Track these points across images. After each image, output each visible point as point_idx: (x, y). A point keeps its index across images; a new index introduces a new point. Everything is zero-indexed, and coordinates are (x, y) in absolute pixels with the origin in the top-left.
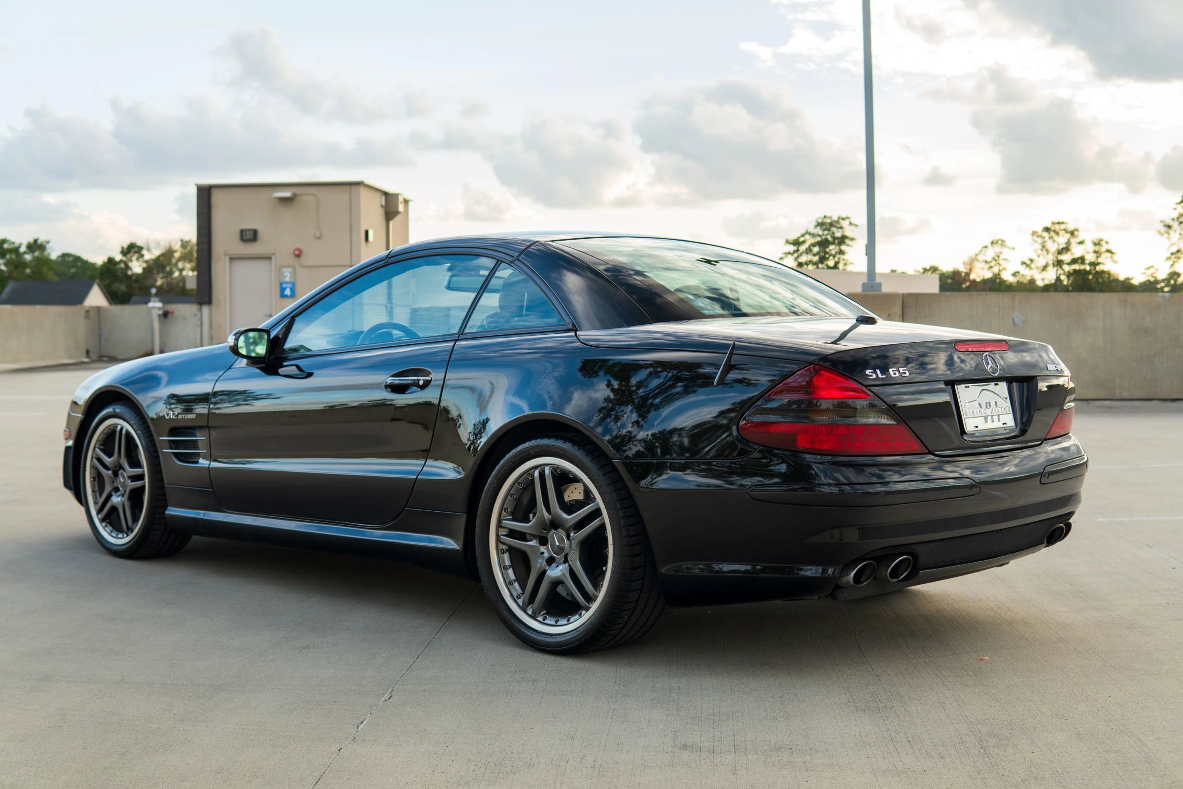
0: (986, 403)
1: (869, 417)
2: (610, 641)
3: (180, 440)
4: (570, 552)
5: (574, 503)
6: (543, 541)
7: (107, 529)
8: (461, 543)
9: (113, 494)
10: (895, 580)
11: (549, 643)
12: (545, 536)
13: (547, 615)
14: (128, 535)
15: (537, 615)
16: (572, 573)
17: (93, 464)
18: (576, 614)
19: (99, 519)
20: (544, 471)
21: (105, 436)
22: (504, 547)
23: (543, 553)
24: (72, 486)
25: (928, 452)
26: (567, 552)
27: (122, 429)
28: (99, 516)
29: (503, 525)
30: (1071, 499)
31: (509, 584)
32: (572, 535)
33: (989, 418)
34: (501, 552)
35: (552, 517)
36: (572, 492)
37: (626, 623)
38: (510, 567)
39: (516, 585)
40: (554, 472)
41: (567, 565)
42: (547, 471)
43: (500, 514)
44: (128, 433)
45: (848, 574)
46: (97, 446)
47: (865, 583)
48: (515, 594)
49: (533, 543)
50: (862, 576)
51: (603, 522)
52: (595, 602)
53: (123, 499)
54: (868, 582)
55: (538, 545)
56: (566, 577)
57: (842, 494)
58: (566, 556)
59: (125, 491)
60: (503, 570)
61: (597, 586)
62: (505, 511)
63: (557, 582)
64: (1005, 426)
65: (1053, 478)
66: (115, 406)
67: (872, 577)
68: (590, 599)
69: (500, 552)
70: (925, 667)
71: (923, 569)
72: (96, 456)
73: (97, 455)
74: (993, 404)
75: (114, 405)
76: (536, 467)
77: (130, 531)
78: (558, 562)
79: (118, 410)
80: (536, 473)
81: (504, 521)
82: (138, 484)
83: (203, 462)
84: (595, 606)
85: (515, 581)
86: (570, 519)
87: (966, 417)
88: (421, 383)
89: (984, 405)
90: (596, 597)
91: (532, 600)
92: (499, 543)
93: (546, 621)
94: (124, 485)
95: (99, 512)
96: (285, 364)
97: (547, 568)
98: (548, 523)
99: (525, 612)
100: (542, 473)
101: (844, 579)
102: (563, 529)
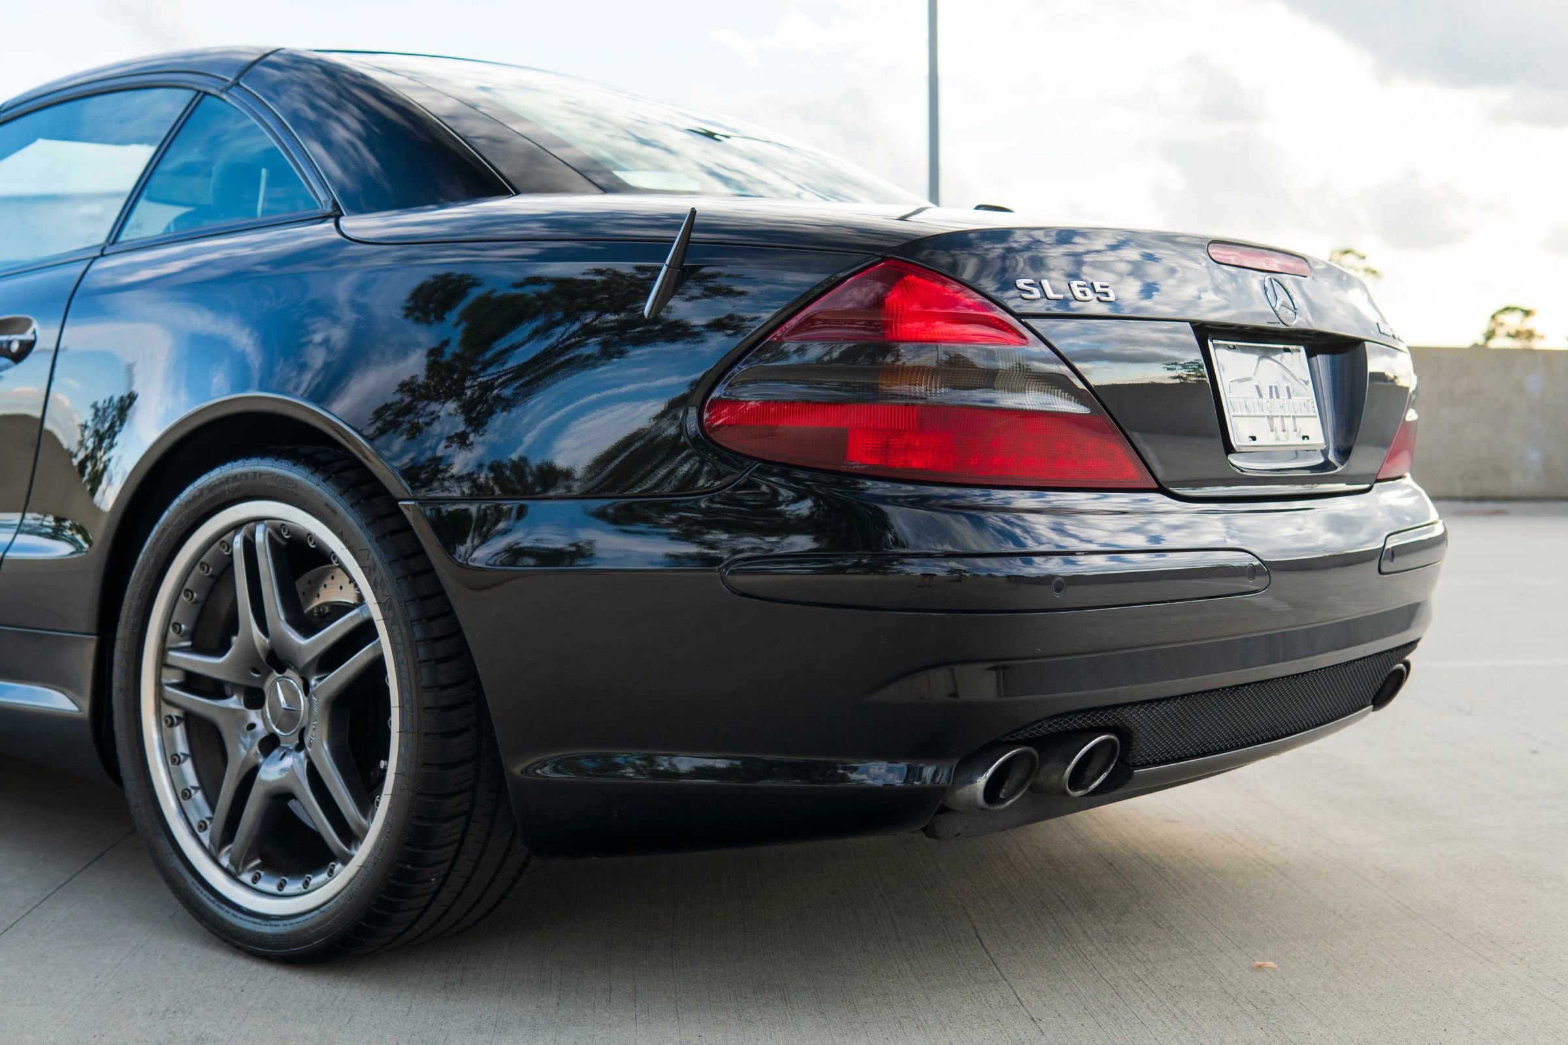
0: (1271, 387)
1: (1021, 390)
2: (400, 935)
4: (309, 723)
5: (327, 610)
6: (255, 699)
8: (86, 702)
10: (1080, 793)
11: (261, 936)
12: (258, 686)
13: (261, 870)
15: (240, 869)
16: (313, 772)
18: (322, 870)
20: (253, 535)
22: (175, 713)
23: (252, 726)
25: (1156, 486)
26: (305, 723)
29: (169, 661)
31: (183, 795)
32: (313, 682)
33: (1277, 422)
34: (166, 721)
35: (271, 643)
36: (326, 586)
37: (436, 893)
38: (187, 755)
39: (198, 796)
40: (275, 537)
41: (302, 755)
42: (260, 537)
43: (164, 637)
45: (972, 782)
47: (1010, 802)
48: (195, 820)
49: (234, 702)
50: (1004, 784)
51: (378, 653)
52: (361, 843)
54: (1016, 798)
55: (242, 707)
56: (300, 783)
57: (960, 580)
58: (301, 734)
60: (170, 762)
61: (366, 804)
62: (175, 629)
63: (281, 798)
64: (1306, 441)
65: (1400, 562)
67: (1027, 786)
68: (351, 837)
69: (167, 723)
70: (1138, 990)
71: (1143, 766)
74: (1283, 393)
76: (236, 527)
78: (285, 748)
80: (237, 543)
81: (172, 654)
84: (361, 853)
85: (195, 788)
86: (309, 646)
87: (1232, 413)
88: (15, 347)
89: (1266, 391)
90: (365, 831)
91: (228, 832)
92: (163, 704)
93: (261, 885)
97: (261, 760)
98: (263, 657)
99: (216, 861)
100: (251, 539)
101: (964, 792)
102: (296, 669)
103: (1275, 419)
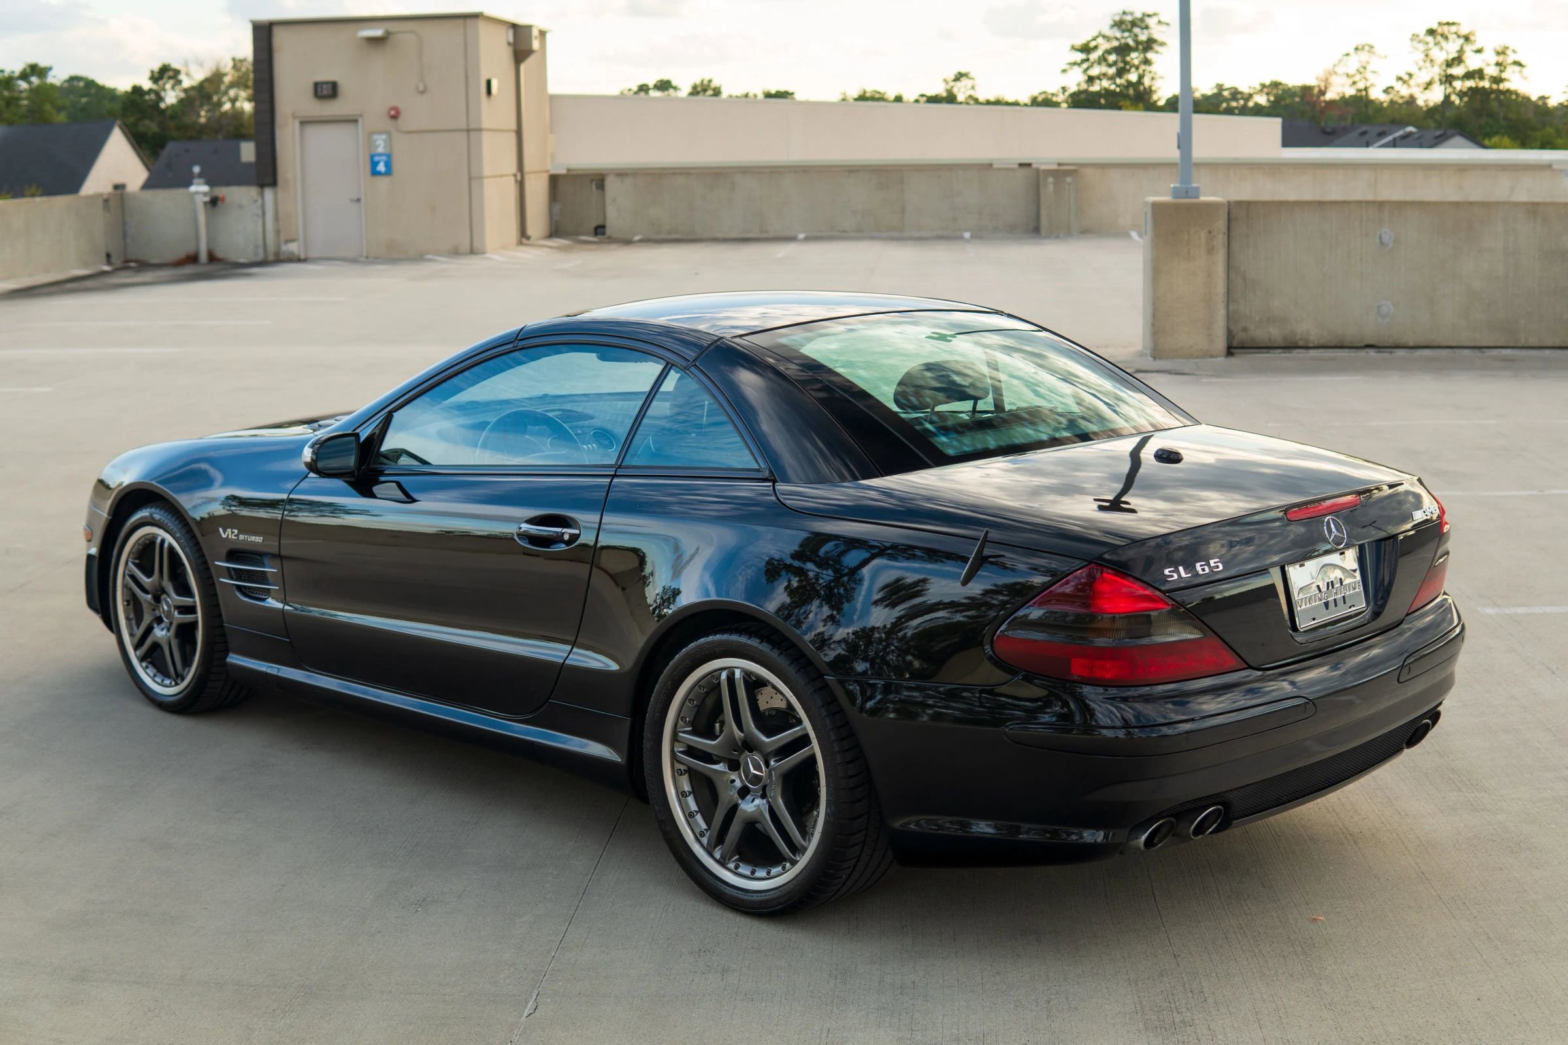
0: (1328, 583)
1: (1166, 632)
3: (245, 570)
4: (769, 784)
6: (734, 766)
7: (148, 671)
8: (625, 753)
9: (155, 626)
10: (1200, 837)
11: (743, 900)
12: (736, 759)
13: (740, 861)
14: (177, 684)
15: (727, 861)
17: (125, 583)
18: (779, 866)
19: (138, 658)
20: (733, 674)
21: (140, 547)
22: (682, 767)
23: (733, 781)
24: (99, 607)
25: (1247, 666)
26: (766, 783)
27: (163, 542)
28: (138, 653)
29: (679, 739)
30: (1441, 686)
31: (689, 816)
32: (772, 763)
33: (1331, 604)
34: (678, 773)
35: (744, 736)
36: (772, 698)
38: (690, 793)
39: (699, 817)
40: (746, 676)
41: (765, 800)
42: (738, 677)
43: (675, 726)
44: (171, 548)
45: (1138, 838)
46: (130, 560)
47: (1160, 845)
48: (697, 830)
49: (720, 767)
50: (1156, 837)
51: (811, 753)
52: (803, 855)
53: (168, 634)
54: (1164, 844)
55: (727, 770)
56: (764, 817)
57: (1131, 739)
58: (764, 788)
59: (171, 624)
60: (680, 796)
61: (805, 833)
62: (682, 721)
63: (753, 822)
66: (153, 510)
67: (1170, 837)
68: (796, 849)
69: (676, 773)
71: (1238, 818)
72: (130, 573)
73: (130, 571)
74: (1337, 584)
75: (151, 508)
76: (722, 670)
77: (179, 678)
78: (753, 795)
79: (157, 517)
80: (724, 675)
81: (681, 734)
82: (189, 618)
83: (272, 603)
84: (803, 861)
85: (697, 812)
86: (770, 742)
88: (566, 537)
89: (1324, 589)
90: (805, 849)
91: (720, 839)
92: (675, 762)
93: (740, 870)
94: (169, 615)
95: (136, 648)
96: (382, 479)
97: (739, 801)
98: (740, 744)
99: (711, 855)
100: (731, 677)
101: (1134, 843)
102: (761, 752)
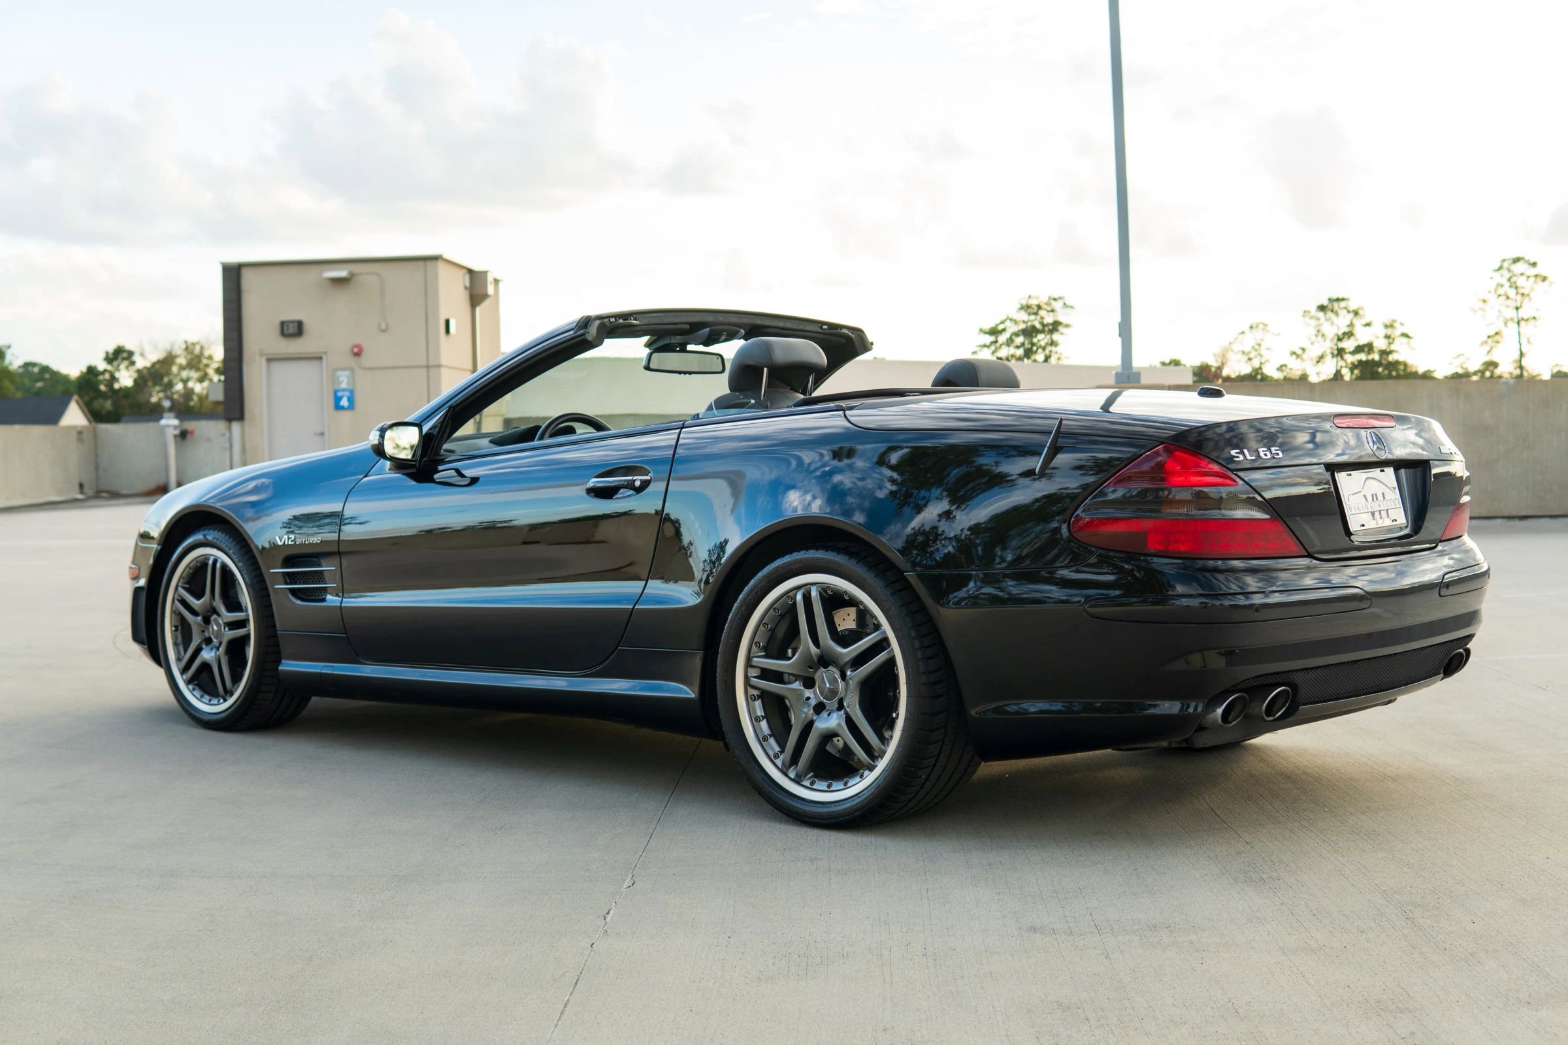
0: (1373, 495)
1: (1235, 509)
2: (901, 809)
3: (298, 572)
4: (846, 695)
5: (847, 633)
6: (809, 683)
7: (194, 693)
8: (697, 690)
9: (204, 646)
10: (1271, 718)
11: (820, 813)
12: (811, 676)
13: (816, 778)
14: (225, 700)
15: (802, 779)
16: (850, 722)
17: (174, 608)
18: (856, 776)
19: (184, 681)
20: (809, 592)
21: (191, 571)
22: (756, 693)
23: (808, 698)
24: (146, 641)
25: (1307, 554)
26: (843, 695)
27: (215, 562)
28: (184, 677)
29: (754, 664)
30: (1471, 618)
31: (762, 740)
32: (849, 673)
33: (1377, 514)
34: (751, 698)
35: (821, 652)
36: (844, 620)
37: (924, 784)
38: (763, 717)
39: (772, 741)
40: (823, 592)
41: (842, 712)
42: (814, 593)
43: (749, 650)
44: (224, 567)
45: (1215, 712)
46: (180, 584)
47: (1234, 723)
48: (771, 754)
49: (795, 686)
50: (1230, 713)
51: (891, 655)
52: (882, 759)
53: (218, 653)
54: (1237, 721)
55: (802, 688)
56: (843, 728)
57: (1205, 607)
58: (841, 702)
59: (221, 643)
60: (754, 721)
61: (884, 737)
62: (756, 645)
63: (829, 736)
64: (1395, 523)
65: (1452, 590)
66: (206, 532)
67: (1243, 714)
68: (874, 755)
70: (1304, 831)
71: (1304, 704)
72: (180, 598)
73: (181, 596)
74: (1380, 497)
75: (204, 530)
76: (798, 588)
77: (228, 695)
78: (829, 710)
79: (210, 538)
80: (799, 597)
81: (755, 659)
82: (241, 632)
83: (332, 600)
84: (882, 765)
85: (770, 736)
86: (847, 653)
87: (1350, 513)
88: (638, 484)
89: (1369, 498)
90: (883, 753)
91: (794, 760)
92: (749, 688)
93: (815, 787)
94: (219, 635)
95: (184, 671)
96: (440, 468)
97: (815, 718)
98: (816, 659)
99: (786, 775)
100: (807, 595)
101: (1211, 716)
102: (837, 666)
103: (1376, 513)
